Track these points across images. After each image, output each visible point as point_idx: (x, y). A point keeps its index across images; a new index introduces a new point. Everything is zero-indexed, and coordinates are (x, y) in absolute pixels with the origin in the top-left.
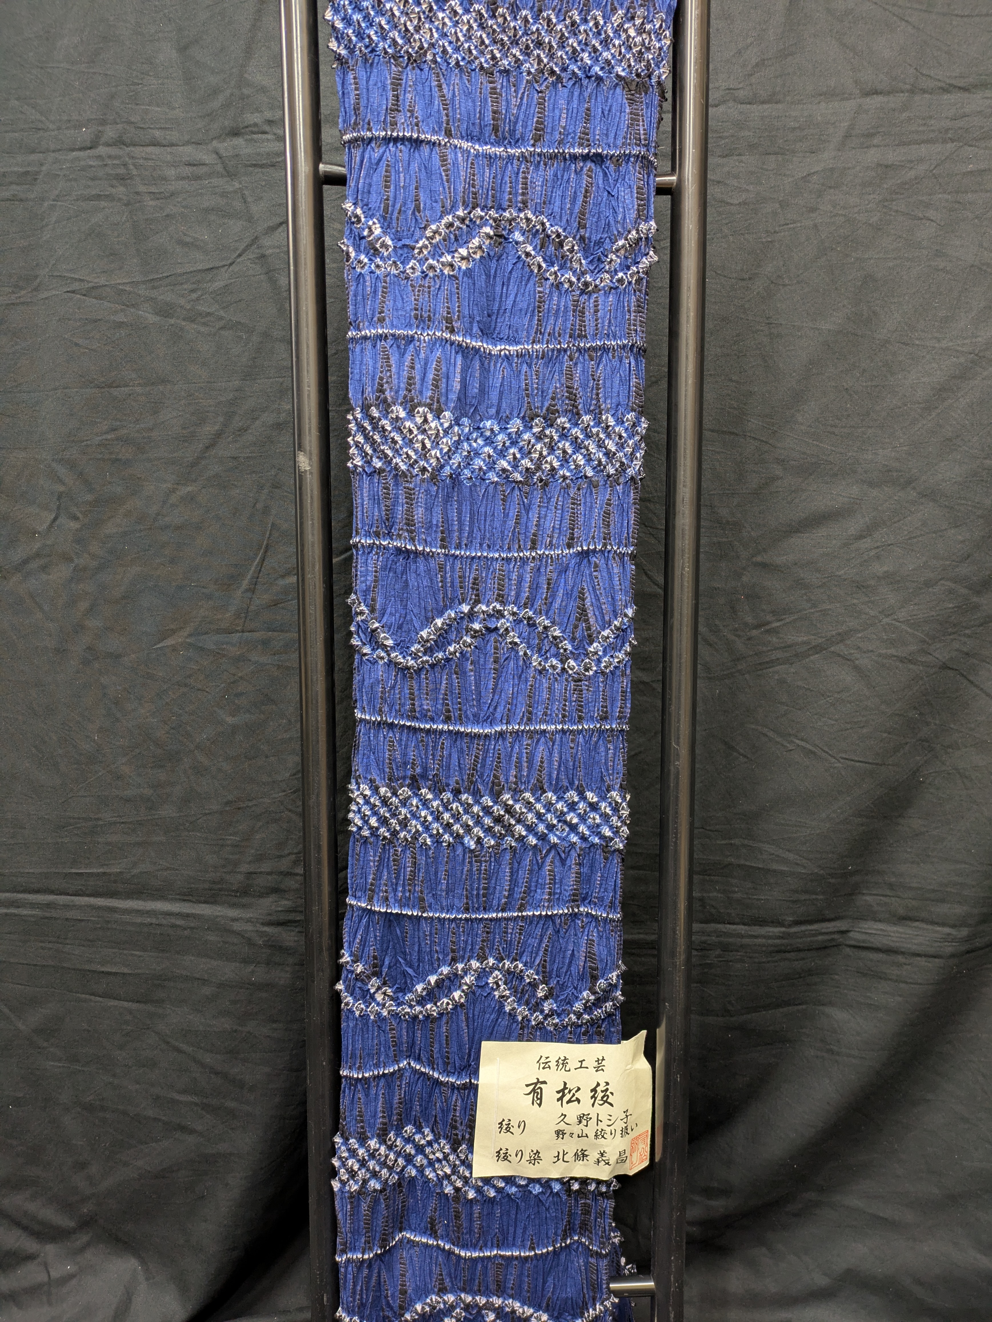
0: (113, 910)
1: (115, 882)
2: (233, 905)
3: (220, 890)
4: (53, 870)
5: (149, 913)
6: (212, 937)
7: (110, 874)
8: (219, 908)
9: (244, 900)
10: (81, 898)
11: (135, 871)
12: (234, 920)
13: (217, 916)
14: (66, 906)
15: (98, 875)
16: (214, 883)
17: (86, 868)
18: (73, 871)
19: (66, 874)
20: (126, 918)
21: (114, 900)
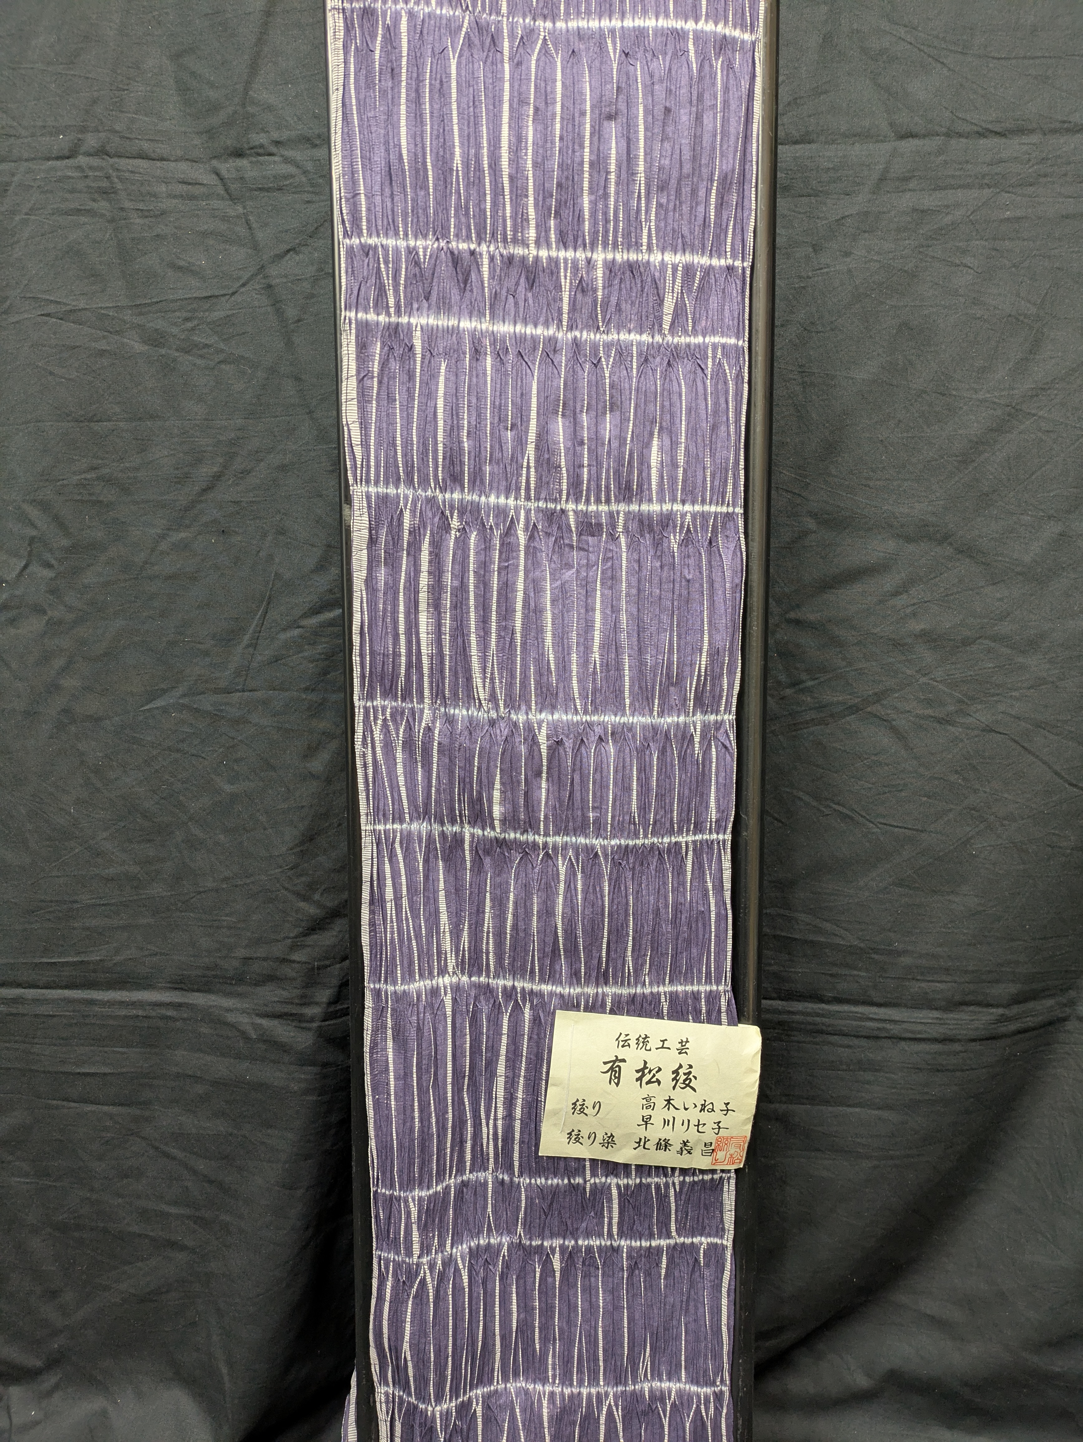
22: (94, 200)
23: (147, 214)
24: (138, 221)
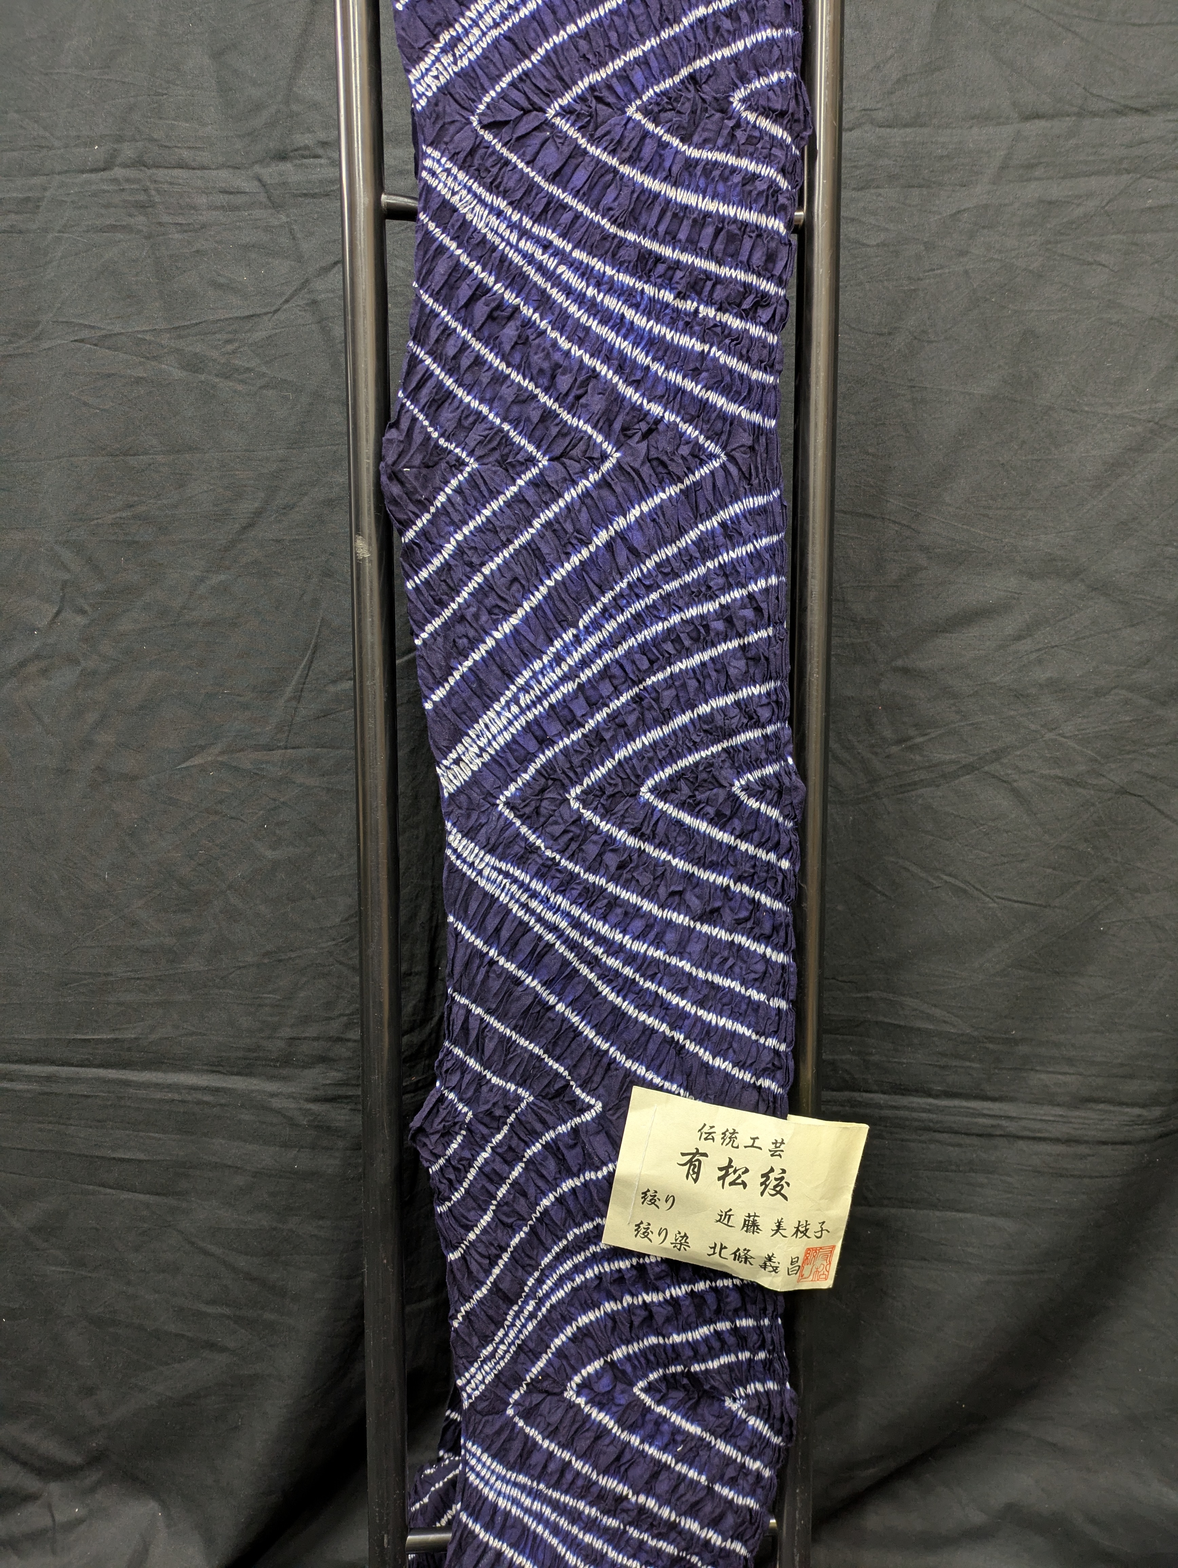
0: (126, 1083)
1: (129, 1049)
2: (272, 1078)
3: (257, 1059)
4: (55, 1036)
5: (170, 1087)
6: (246, 1116)
7: (123, 1041)
8: (255, 1081)
9: (285, 1072)
10: (88, 1070)
11: (153, 1037)
12: (273, 1095)
13: (252, 1091)
14: (69, 1080)
15: (108, 1041)
16: (249, 1050)
17: (94, 1034)
18: (79, 1036)
19: (69, 1041)
20: (142, 1093)
21: (127, 1072)
22: (130, 215)
23: (185, 228)
24: (177, 236)
